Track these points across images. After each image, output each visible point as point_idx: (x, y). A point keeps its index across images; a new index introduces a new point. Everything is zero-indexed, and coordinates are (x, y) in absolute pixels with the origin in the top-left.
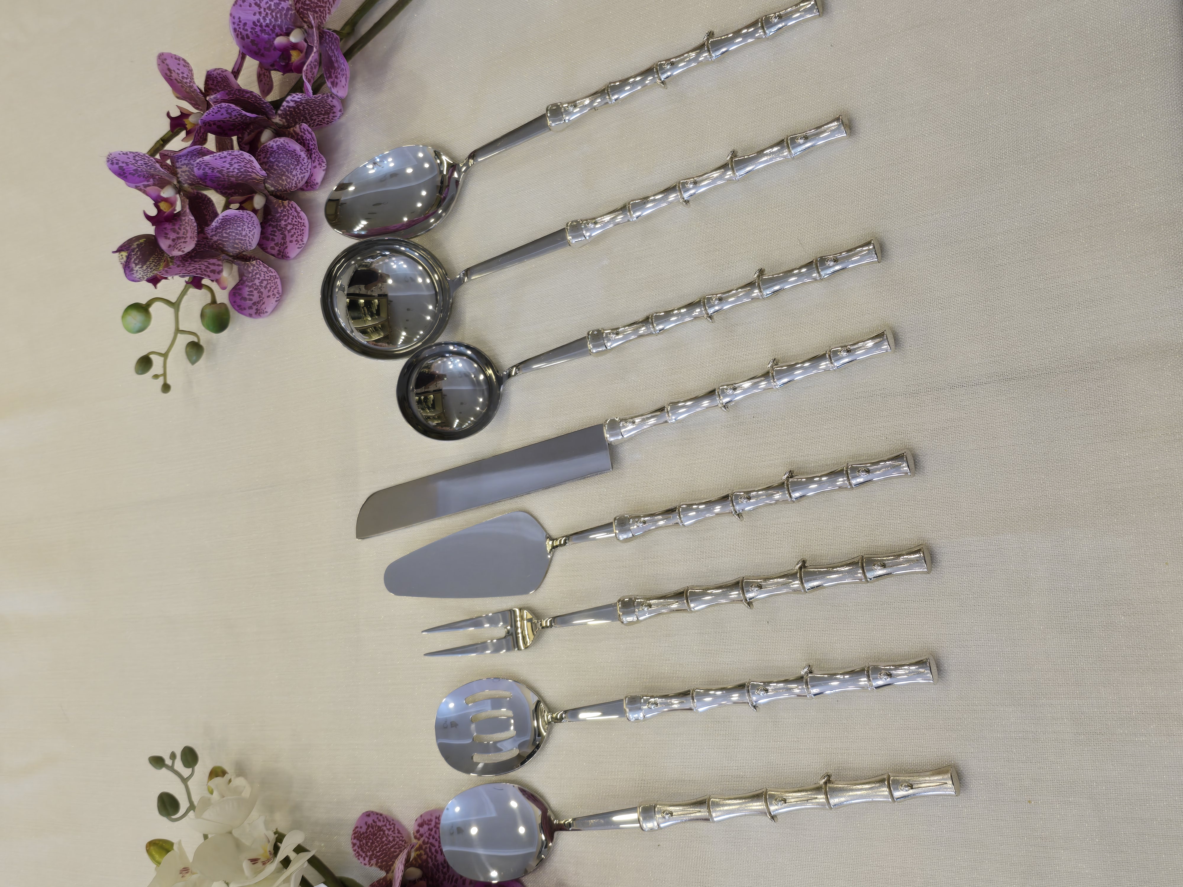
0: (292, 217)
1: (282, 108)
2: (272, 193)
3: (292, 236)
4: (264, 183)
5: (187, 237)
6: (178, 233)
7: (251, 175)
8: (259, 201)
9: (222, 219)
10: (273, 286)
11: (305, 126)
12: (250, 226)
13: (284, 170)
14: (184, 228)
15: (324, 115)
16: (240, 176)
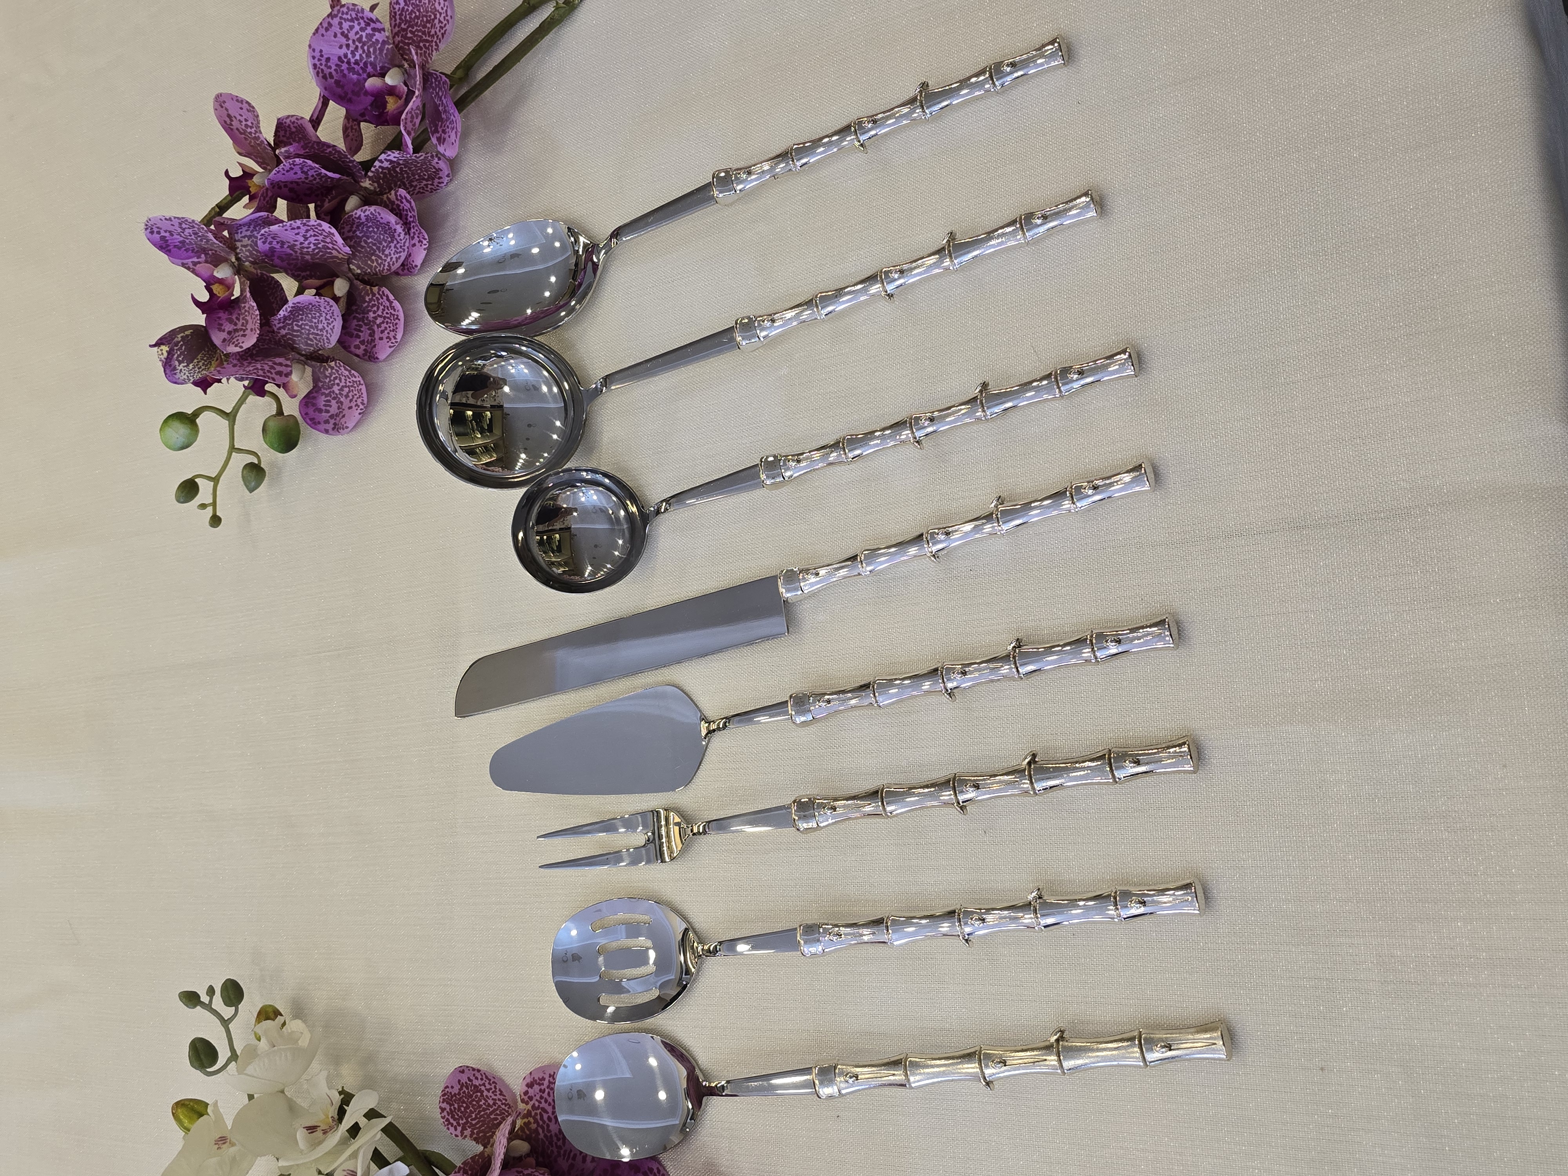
0: (382, 307)
1: (373, 169)
2: (357, 277)
3: (382, 332)
4: (348, 265)
5: (247, 329)
6: (236, 324)
7: (331, 253)
8: (340, 287)
9: (292, 307)
10: (356, 395)
11: (402, 192)
12: (328, 317)
13: (375, 248)
14: (243, 319)
15: (427, 180)
16: (318, 253)
